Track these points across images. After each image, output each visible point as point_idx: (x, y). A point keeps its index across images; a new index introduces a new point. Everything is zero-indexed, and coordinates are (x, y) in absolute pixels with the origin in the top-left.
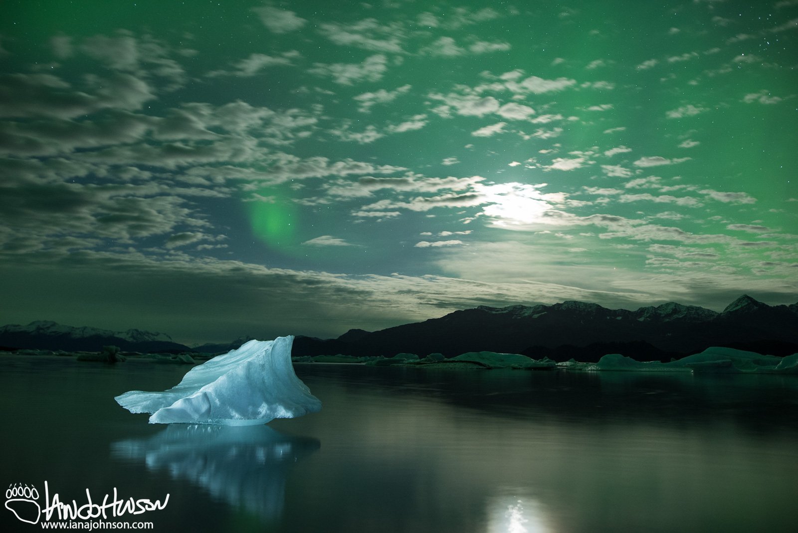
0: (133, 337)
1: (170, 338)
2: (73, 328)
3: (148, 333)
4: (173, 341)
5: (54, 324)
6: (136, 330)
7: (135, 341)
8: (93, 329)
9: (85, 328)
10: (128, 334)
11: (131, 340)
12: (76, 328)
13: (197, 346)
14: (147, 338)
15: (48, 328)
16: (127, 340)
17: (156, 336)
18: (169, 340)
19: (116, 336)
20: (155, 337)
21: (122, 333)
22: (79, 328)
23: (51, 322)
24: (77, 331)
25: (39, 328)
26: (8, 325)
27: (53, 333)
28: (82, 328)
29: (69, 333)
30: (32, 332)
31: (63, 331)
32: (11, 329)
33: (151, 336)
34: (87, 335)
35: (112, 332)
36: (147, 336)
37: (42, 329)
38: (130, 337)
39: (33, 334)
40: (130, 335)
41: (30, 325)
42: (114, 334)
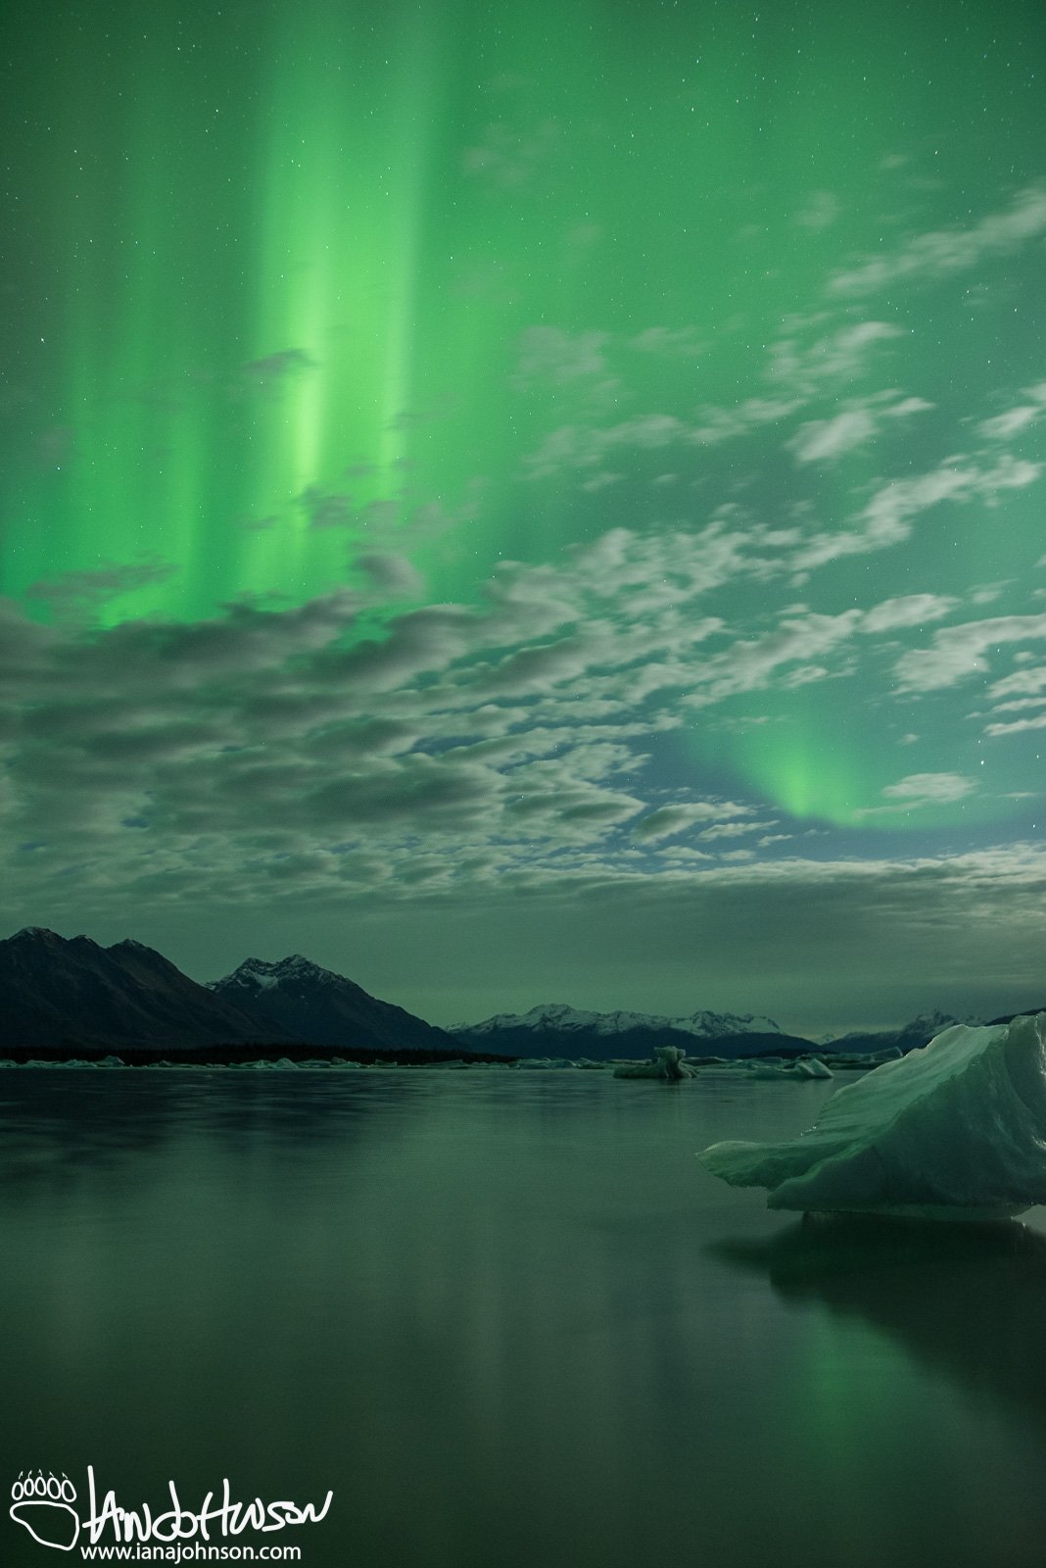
0: (704, 1026)
1: (774, 1025)
2: (599, 1015)
3: (732, 1018)
4: (781, 1032)
5: (567, 1011)
6: (709, 1013)
7: (709, 1035)
8: (633, 1016)
9: (619, 1014)
10: (695, 1021)
11: (702, 1033)
12: (605, 1015)
13: (831, 1040)
14: (730, 1027)
15: (559, 1017)
16: (694, 1033)
17: (749, 1022)
18: (774, 1030)
19: (675, 1026)
20: (747, 1025)
21: (683, 1020)
22: (608, 1016)
23: (563, 1005)
24: (607, 1022)
25: (544, 1019)
26: (497, 1016)
27: (568, 1028)
28: (614, 1014)
29: (595, 1025)
30: (534, 1027)
31: (585, 1021)
32: (503, 1023)
33: (738, 1023)
34: (623, 1028)
35: (666, 1019)
36: (729, 1023)
37: (550, 1020)
38: (699, 1028)
39: (537, 1029)
40: (699, 1024)
41: (530, 1013)
42: (669, 1024)
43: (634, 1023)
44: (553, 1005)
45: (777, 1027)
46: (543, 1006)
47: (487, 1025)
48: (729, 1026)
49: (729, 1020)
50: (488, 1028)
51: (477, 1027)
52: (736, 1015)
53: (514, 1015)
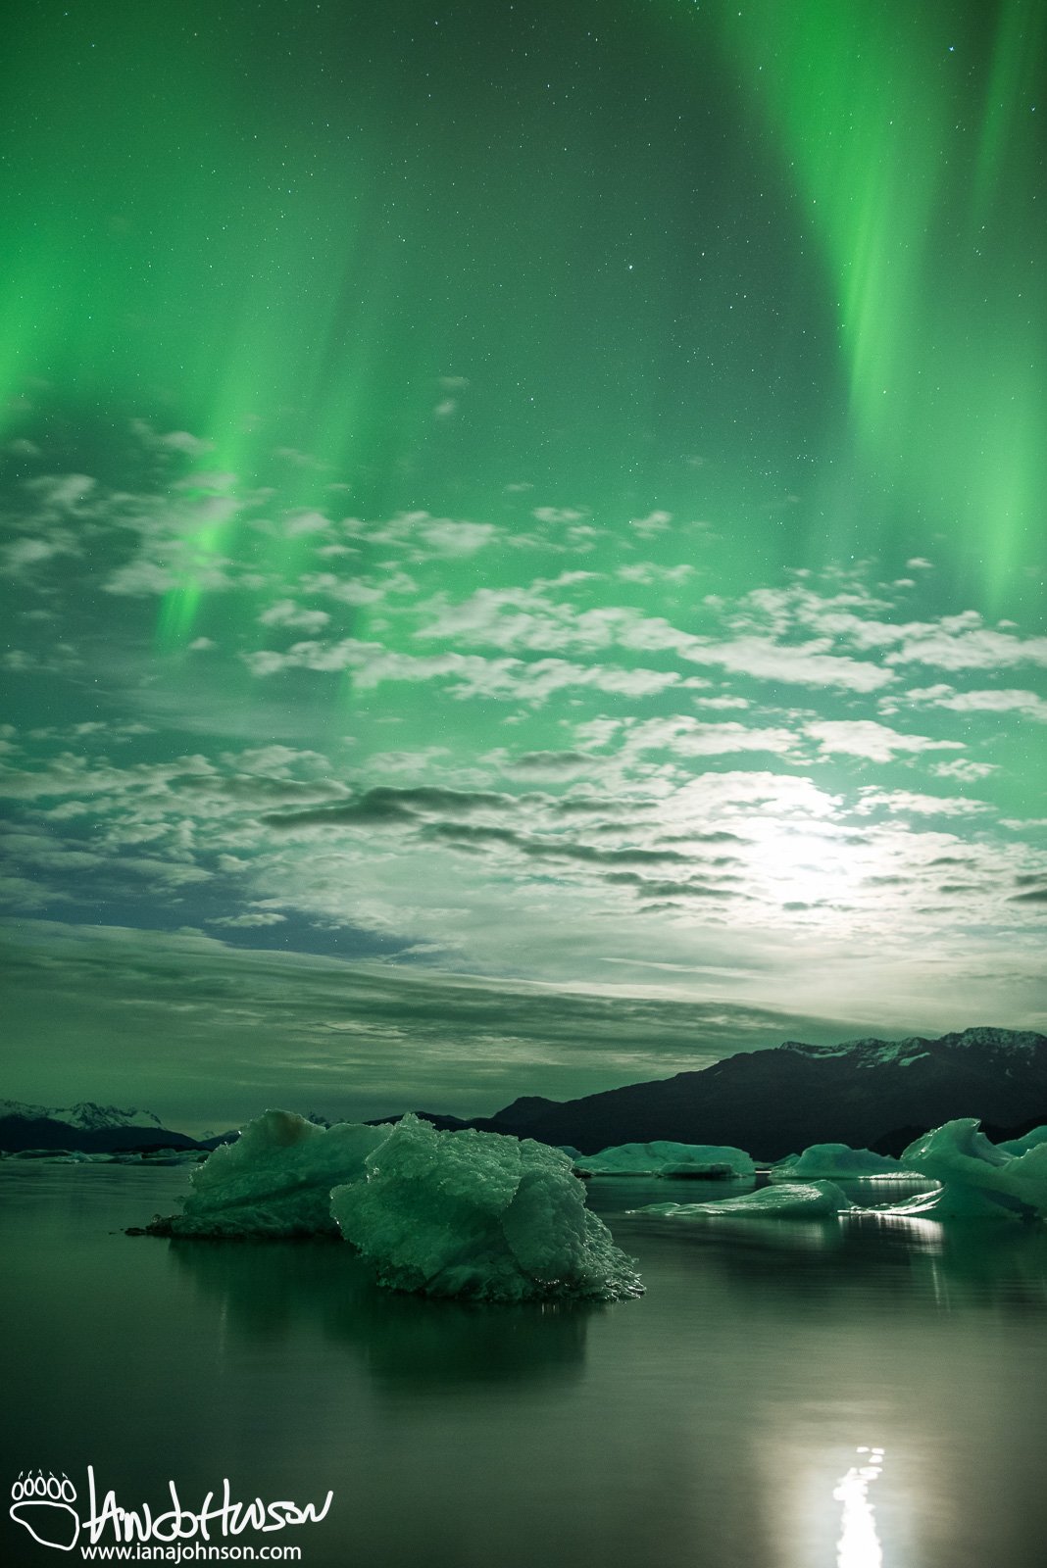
0: (83, 1118)
1: (156, 1119)
3: (115, 1111)
4: (163, 1128)
6: (91, 1105)
7: (88, 1126)
8: (7, 1104)
10: (75, 1112)
11: (80, 1124)
13: (211, 1137)
16: (73, 1124)
17: (131, 1116)
18: (155, 1125)
19: (53, 1117)
20: (128, 1119)
21: (62, 1111)
33: (120, 1116)
35: (44, 1109)
36: (112, 1116)
38: (78, 1120)
40: (78, 1116)
42: (46, 1114)
43: (7, 1111)
45: (159, 1122)
48: (110, 1119)
49: (112, 1113)
52: (119, 1108)
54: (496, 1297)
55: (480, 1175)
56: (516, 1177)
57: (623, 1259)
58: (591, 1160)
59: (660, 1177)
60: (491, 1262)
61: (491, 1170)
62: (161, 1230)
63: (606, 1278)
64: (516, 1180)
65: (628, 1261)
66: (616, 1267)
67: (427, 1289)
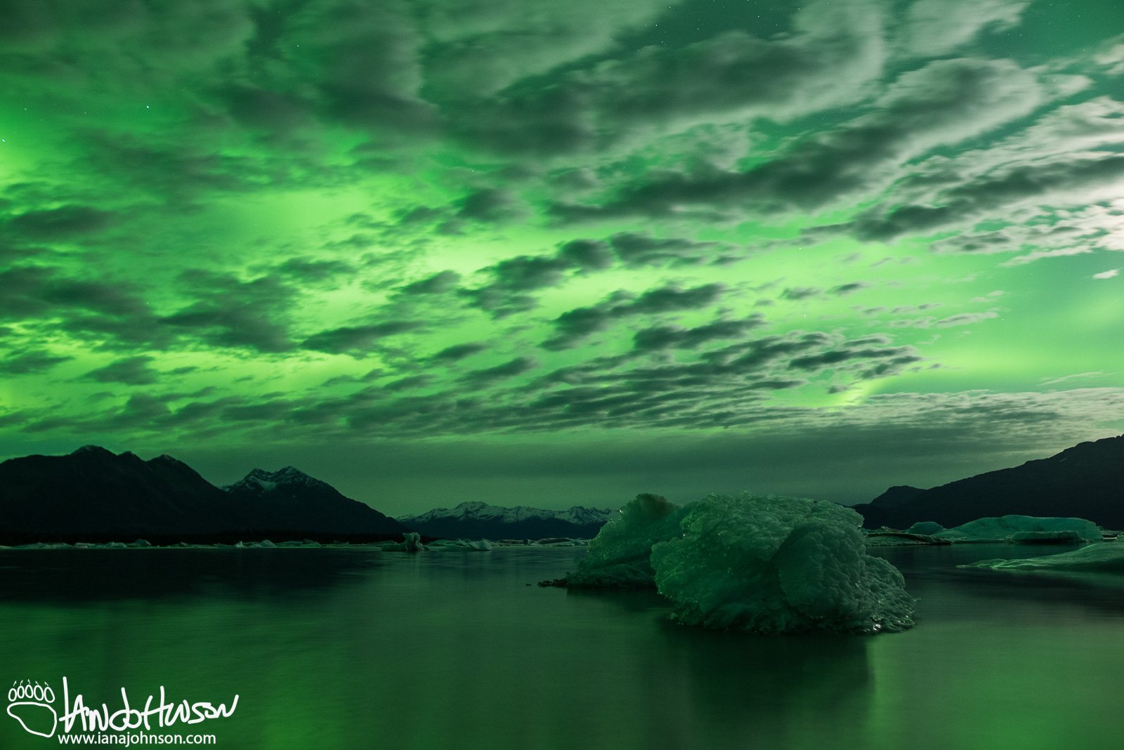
0: (577, 517)
2: (505, 509)
3: (596, 511)
5: (483, 506)
6: (581, 508)
7: (581, 523)
8: (528, 509)
9: (519, 508)
10: (571, 514)
11: (575, 521)
12: (509, 509)
14: (596, 518)
15: (477, 510)
16: (571, 521)
17: (608, 514)
19: (557, 517)
20: (605, 515)
21: (563, 512)
22: (512, 510)
23: (480, 503)
24: (510, 514)
25: (467, 512)
26: (434, 510)
27: (483, 518)
28: (515, 508)
29: (502, 516)
30: (460, 517)
31: (495, 513)
32: (438, 515)
34: (522, 518)
35: (551, 512)
36: (593, 514)
37: (471, 513)
38: (574, 518)
39: (461, 519)
40: (574, 515)
41: (458, 507)
42: (553, 515)
43: (529, 514)
44: (473, 503)
46: (466, 503)
47: (427, 516)
48: (593, 516)
49: (594, 512)
50: (427, 518)
51: (420, 517)
52: (599, 509)
53: (446, 509)
54: (761, 629)
55: (754, 527)
56: (788, 528)
57: (904, 599)
58: (952, 531)
59: (1012, 543)
60: (763, 600)
61: (767, 523)
62: (559, 584)
63: (869, 613)
64: (786, 531)
65: (908, 600)
66: (892, 605)
67: (705, 622)
